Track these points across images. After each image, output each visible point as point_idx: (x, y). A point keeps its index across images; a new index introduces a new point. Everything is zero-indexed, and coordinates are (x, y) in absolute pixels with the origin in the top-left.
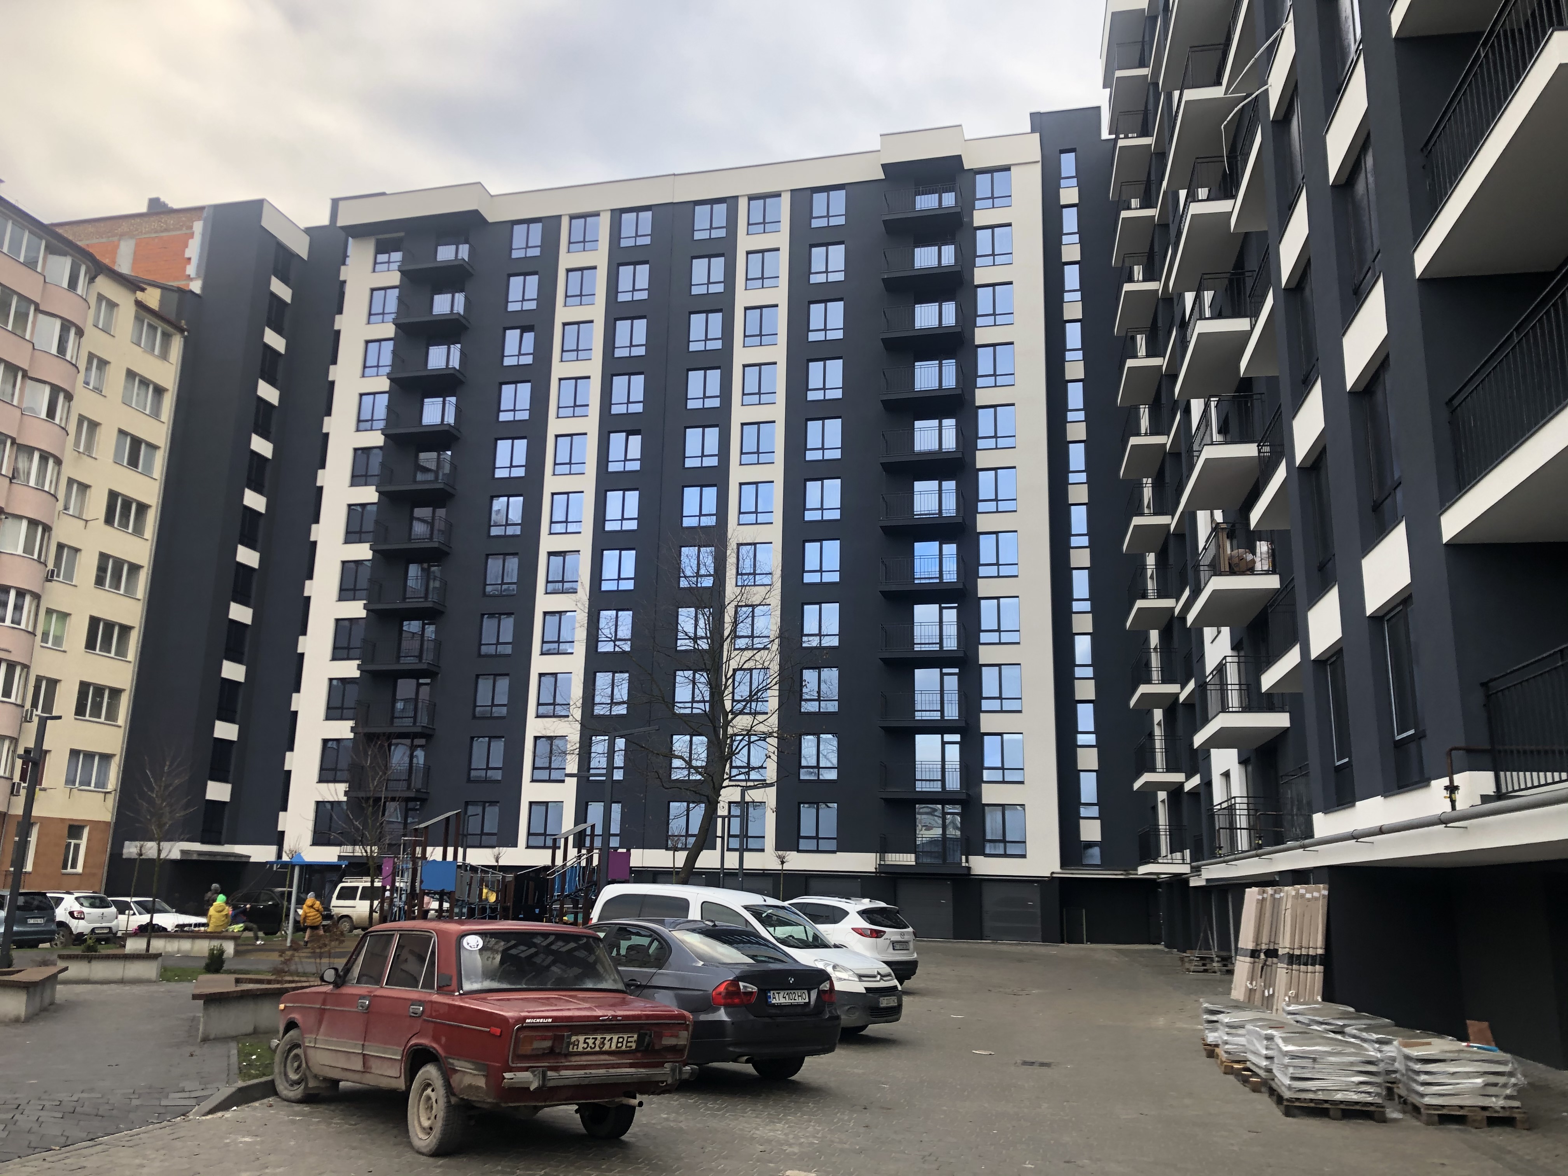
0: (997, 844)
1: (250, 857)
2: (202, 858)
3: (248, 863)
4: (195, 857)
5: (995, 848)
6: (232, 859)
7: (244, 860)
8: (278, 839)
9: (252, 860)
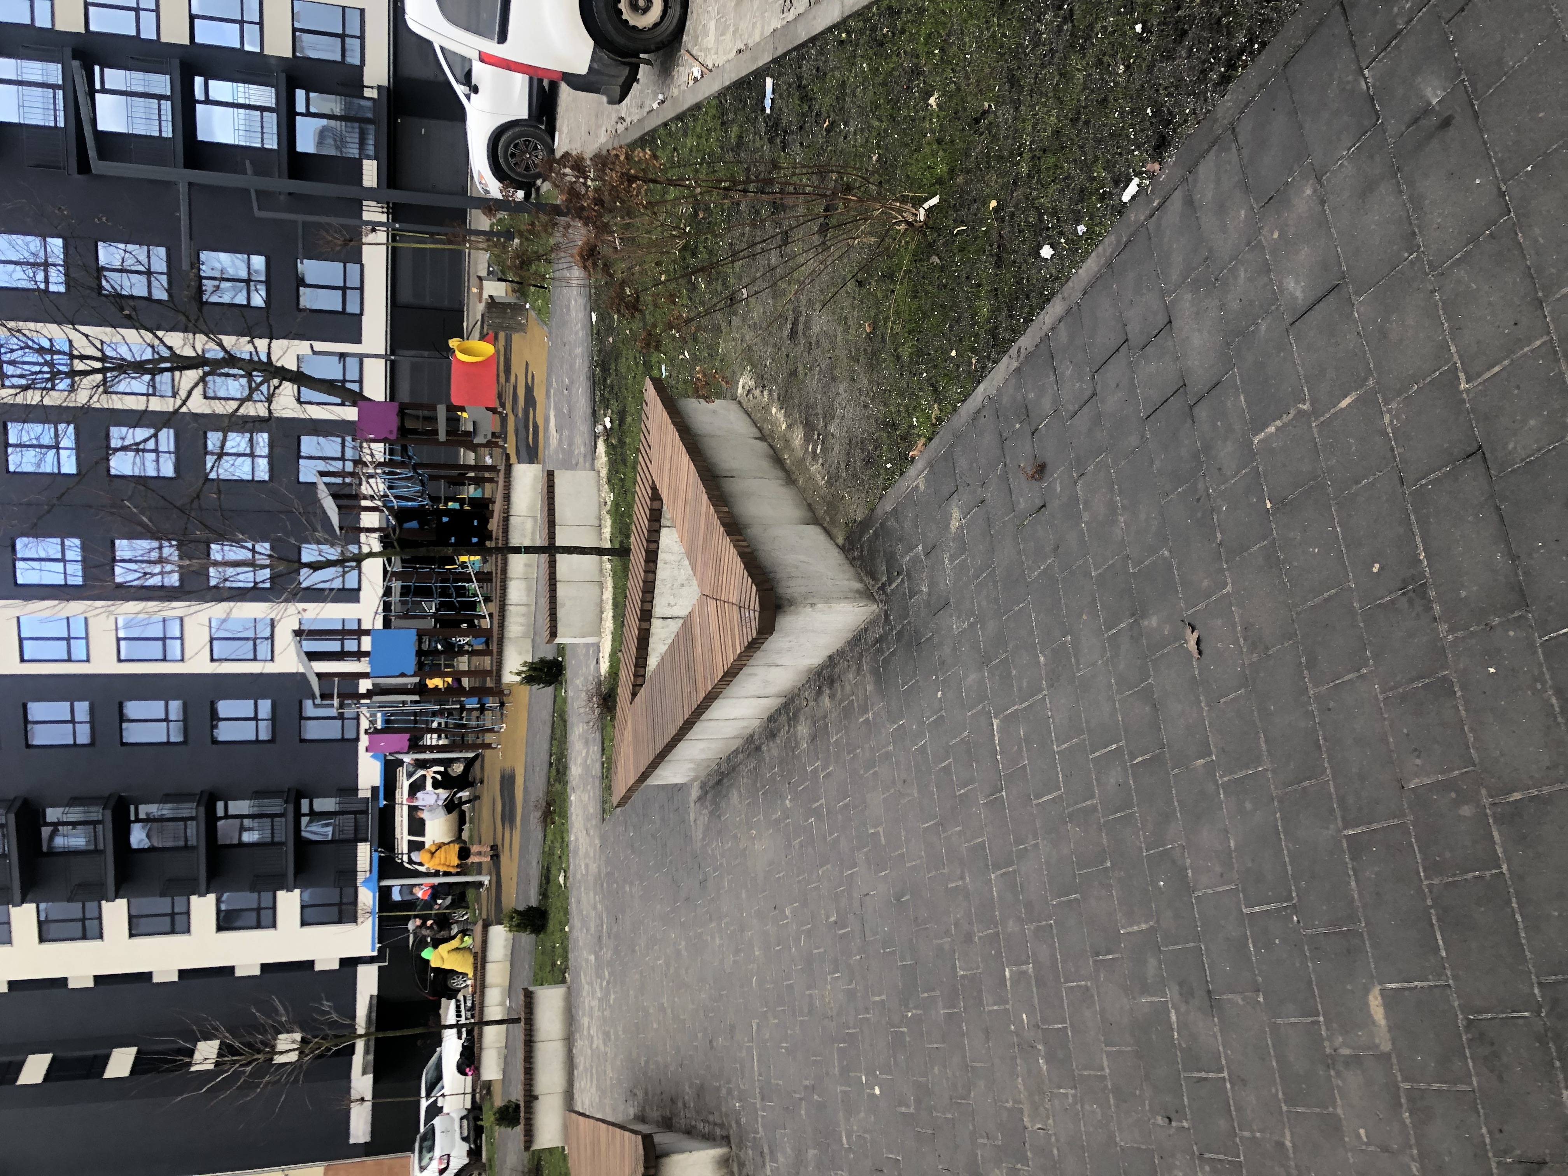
0: (347, 47)
1: (372, 996)
2: (372, 1049)
3: (378, 996)
4: (371, 1057)
5: (353, 50)
6: (374, 1015)
7: (375, 1001)
8: (350, 964)
9: (375, 993)
